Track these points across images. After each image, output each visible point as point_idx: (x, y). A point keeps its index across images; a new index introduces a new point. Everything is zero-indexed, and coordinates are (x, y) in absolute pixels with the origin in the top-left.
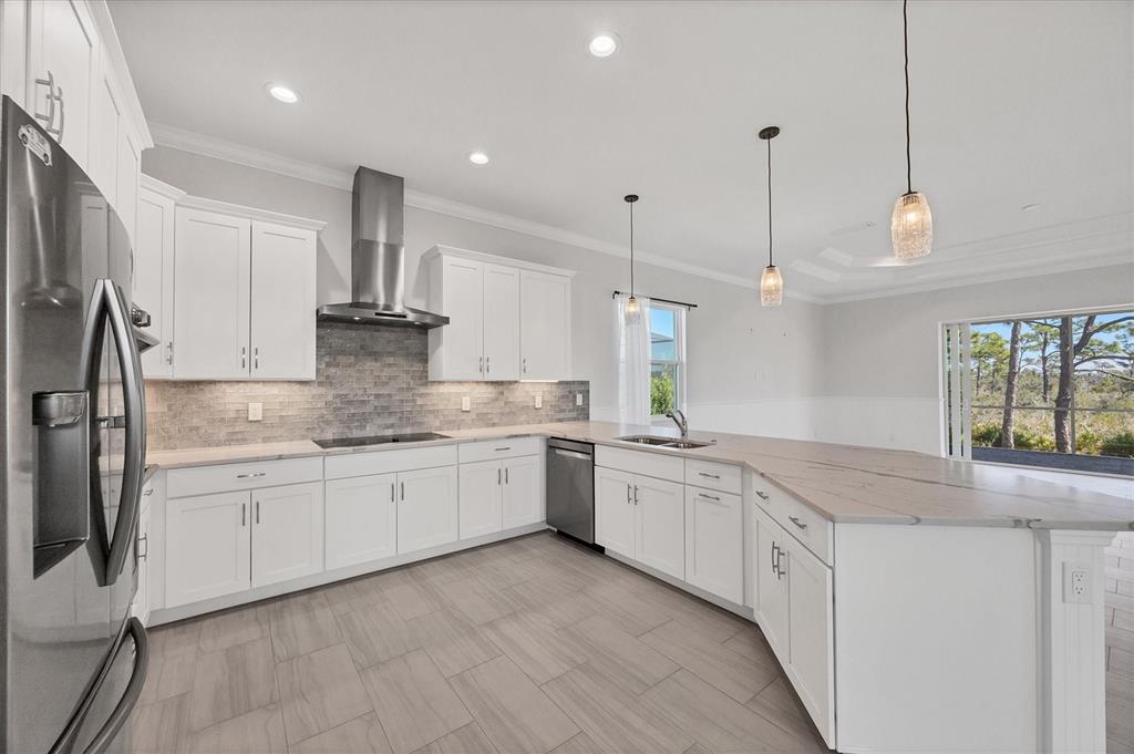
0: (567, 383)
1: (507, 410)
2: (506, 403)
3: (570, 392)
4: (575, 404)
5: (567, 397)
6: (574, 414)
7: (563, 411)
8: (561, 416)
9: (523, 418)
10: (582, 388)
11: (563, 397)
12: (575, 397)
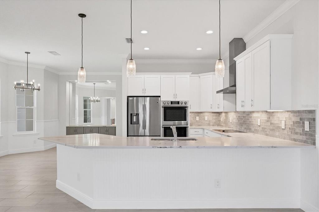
0: (299, 112)
1: (271, 128)
2: (271, 123)
3: (301, 119)
4: (303, 130)
5: (299, 122)
6: (300, 137)
7: (296, 133)
8: (296, 137)
9: (277, 134)
10: (310, 116)
11: (297, 122)
12: (304, 123)
